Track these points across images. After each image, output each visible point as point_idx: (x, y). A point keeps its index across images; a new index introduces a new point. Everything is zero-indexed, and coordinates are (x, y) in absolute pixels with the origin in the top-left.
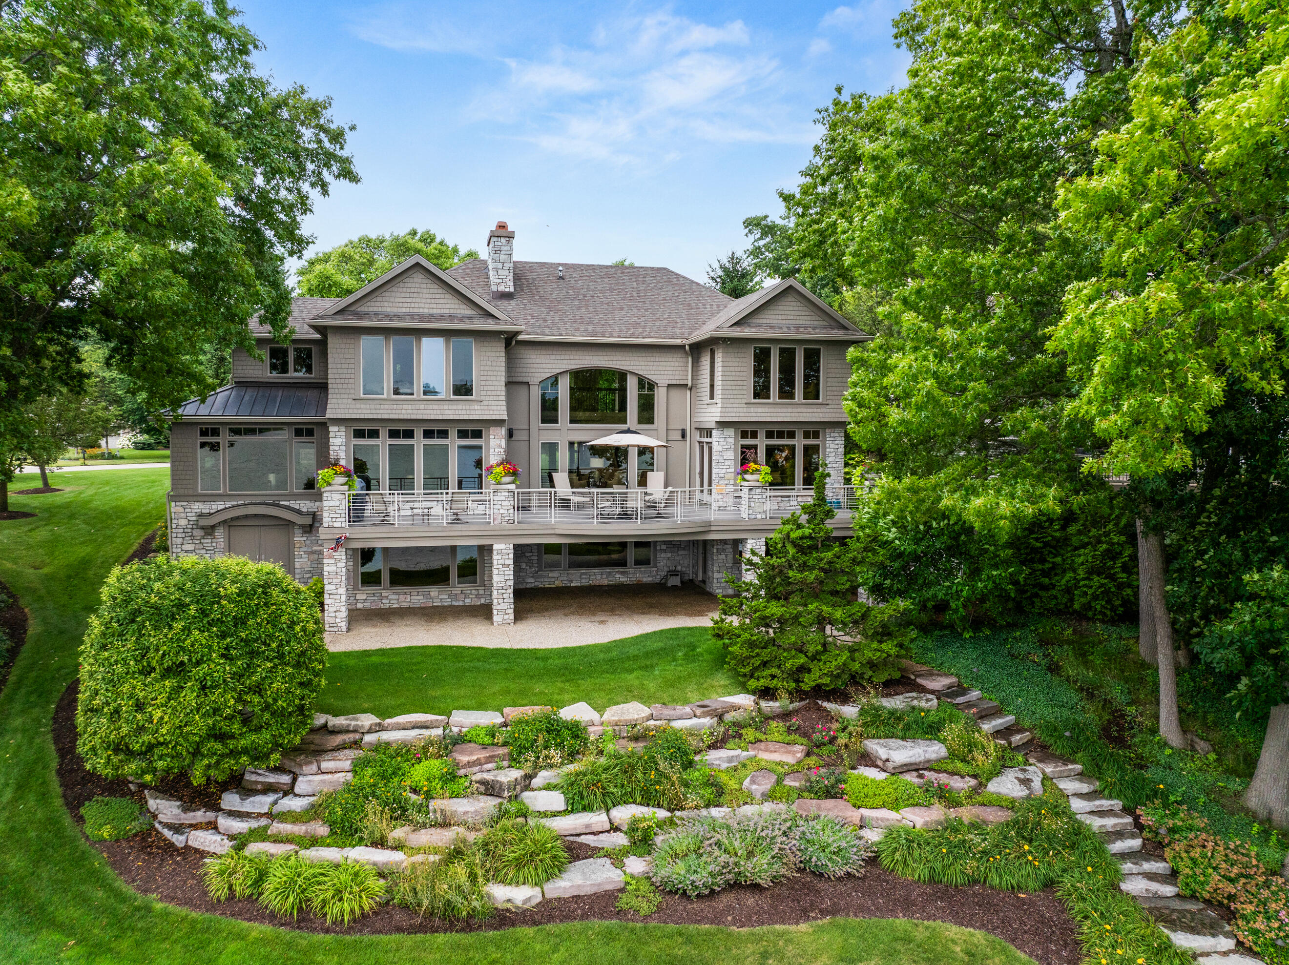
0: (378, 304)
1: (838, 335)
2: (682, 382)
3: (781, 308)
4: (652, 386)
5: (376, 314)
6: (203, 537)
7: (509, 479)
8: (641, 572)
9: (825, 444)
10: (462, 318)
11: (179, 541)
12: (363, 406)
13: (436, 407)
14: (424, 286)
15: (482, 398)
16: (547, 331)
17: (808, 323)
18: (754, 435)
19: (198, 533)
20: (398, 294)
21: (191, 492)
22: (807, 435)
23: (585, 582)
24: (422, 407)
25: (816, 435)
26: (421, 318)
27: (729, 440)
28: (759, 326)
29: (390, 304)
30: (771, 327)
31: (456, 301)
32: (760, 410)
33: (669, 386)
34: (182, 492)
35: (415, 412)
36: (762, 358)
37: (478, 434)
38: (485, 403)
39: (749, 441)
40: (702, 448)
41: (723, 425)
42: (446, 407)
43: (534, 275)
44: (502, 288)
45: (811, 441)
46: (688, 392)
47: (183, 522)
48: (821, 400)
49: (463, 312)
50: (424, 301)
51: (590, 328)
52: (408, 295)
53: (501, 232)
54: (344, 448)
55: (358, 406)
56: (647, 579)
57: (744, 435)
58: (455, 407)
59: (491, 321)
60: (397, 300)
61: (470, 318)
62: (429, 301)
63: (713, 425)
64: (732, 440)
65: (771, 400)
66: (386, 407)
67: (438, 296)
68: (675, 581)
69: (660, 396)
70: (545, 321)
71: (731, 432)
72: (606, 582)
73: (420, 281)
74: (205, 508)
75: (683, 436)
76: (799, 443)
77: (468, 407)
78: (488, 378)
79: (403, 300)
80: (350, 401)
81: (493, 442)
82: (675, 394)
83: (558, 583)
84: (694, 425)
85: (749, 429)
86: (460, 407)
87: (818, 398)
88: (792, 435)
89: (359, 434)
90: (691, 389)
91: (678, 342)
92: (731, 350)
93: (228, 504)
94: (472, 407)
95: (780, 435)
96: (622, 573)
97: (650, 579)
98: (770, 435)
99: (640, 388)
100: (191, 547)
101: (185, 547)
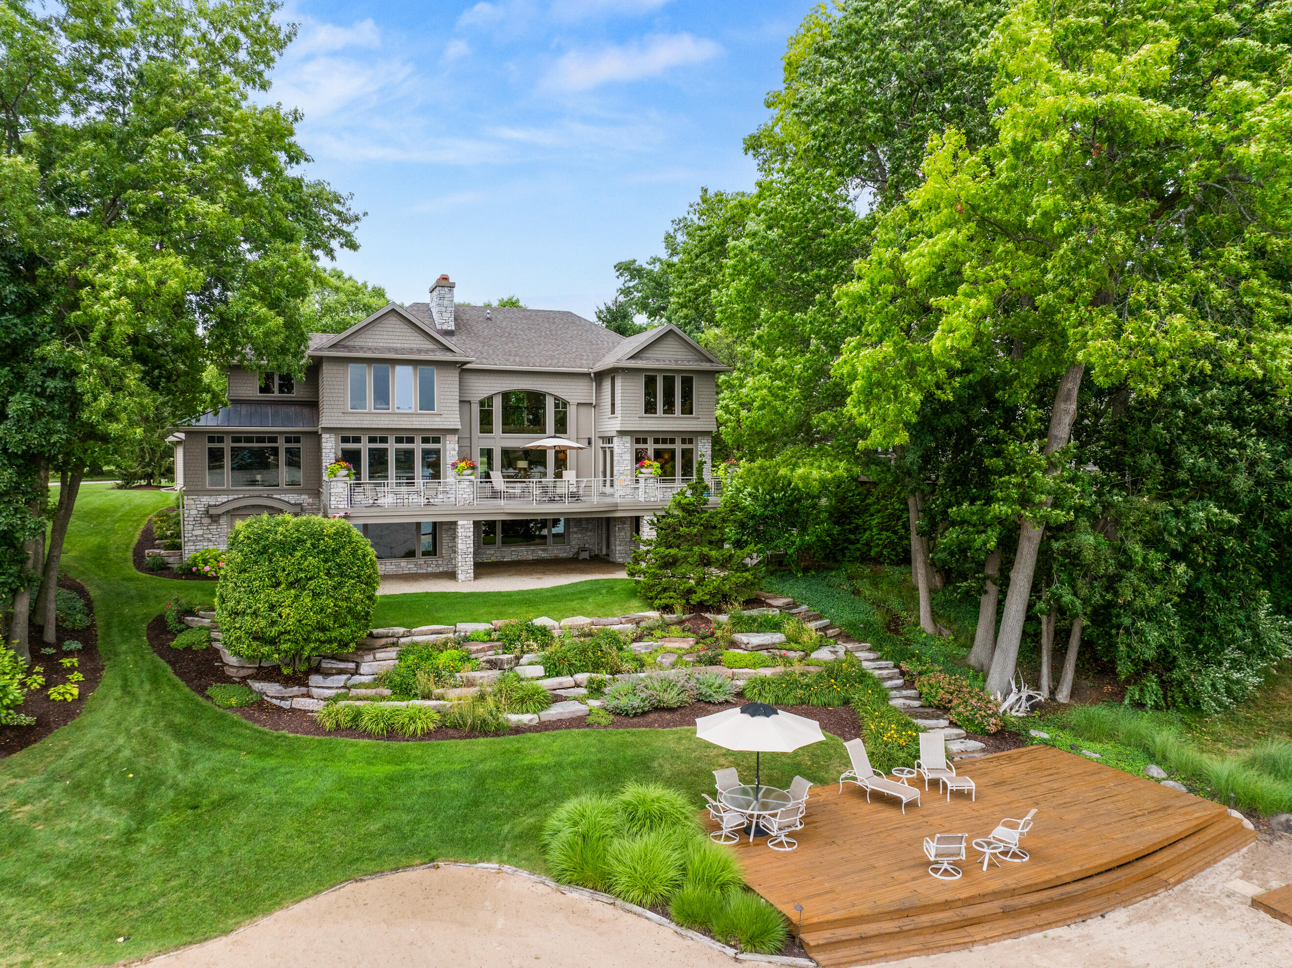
0: (362, 340)
1: (706, 366)
2: (588, 402)
3: (664, 346)
4: (565, 404)
5: (361, 348)
6: (210, 524)
7: (469, 472)
8: (557, 550)
9: (697, 448)
10: (427, 351)
11: (190, 527)
12: (350, 418)
13: (406, 419)
14: (397, 327)
15: (442, 412)
16: (484, 361)
17: (684, 357)
18: (645, 441)
19: (206, 521)
20: (378, 333)
21: (200, 488)
22: (684, 441)
23: (514, 558)
24: (396, 419)
25: (691, 441)
26: (396, 350)
27: (626, 445)
28: (648, 359)
29: (371, 340)
30: (658, 360)
31: (423, 339)
32: (649, 422)
33: (578, 404)
34: (192, 488)
35: (391, 423)
36: (650, 382)
37: (437, 440)
38: (444, 416)
39: (641, 446)
40: (605, 452)
41: (622, 433)
42: (414, 419)
43: (467, 317)
44: (445, 327)
45: (687, 446)
46: (593, 409)
47: (194, 512)
48: (694, 415)
49: (427, 347)
50: (397, 338)
51: (517, 359)
52: (385, 334)
53: (444, 283)
54: (333, 451)
55: (346, 418)
56: (563, 555)
57: (638, 441)
58: (419, 419)
59: (449, 354)
60: (377, 337)
61: (433, 351)
62: (400, 338)
63: (614, 434)
64: (629, 445)
65: (658, 415)
66: (366, 419)
67: (408, 335)
68: (584, 555)
69: (572, 412)
70: (482, 353)
71: (628, 439)
72: (531, 558)
73: (394, 323)
74: (212, 501)
75: (589, 443)
76: (678, 447)
77: (430, 419)
78: (446, 397)
79: (382, 337)
80: (339, 414)
81: (449, 446)
82: (583, 410)
83: (493, 559)
84: (598, 435)
85: (641, 436)
86: (424, 419)
87: (691, 413)
88: (672, 441)
89: (345, 440)
90: (594, 407)
91: (585, 370)
92: (628, 377)
93: (231, 497)
94: (434, 419)
95: (664, 441)
96: (543, 550)
97: (566, 554)
98: (656, 441)
99: (557, 406)
100: (200, 532)
101: (195, 533)
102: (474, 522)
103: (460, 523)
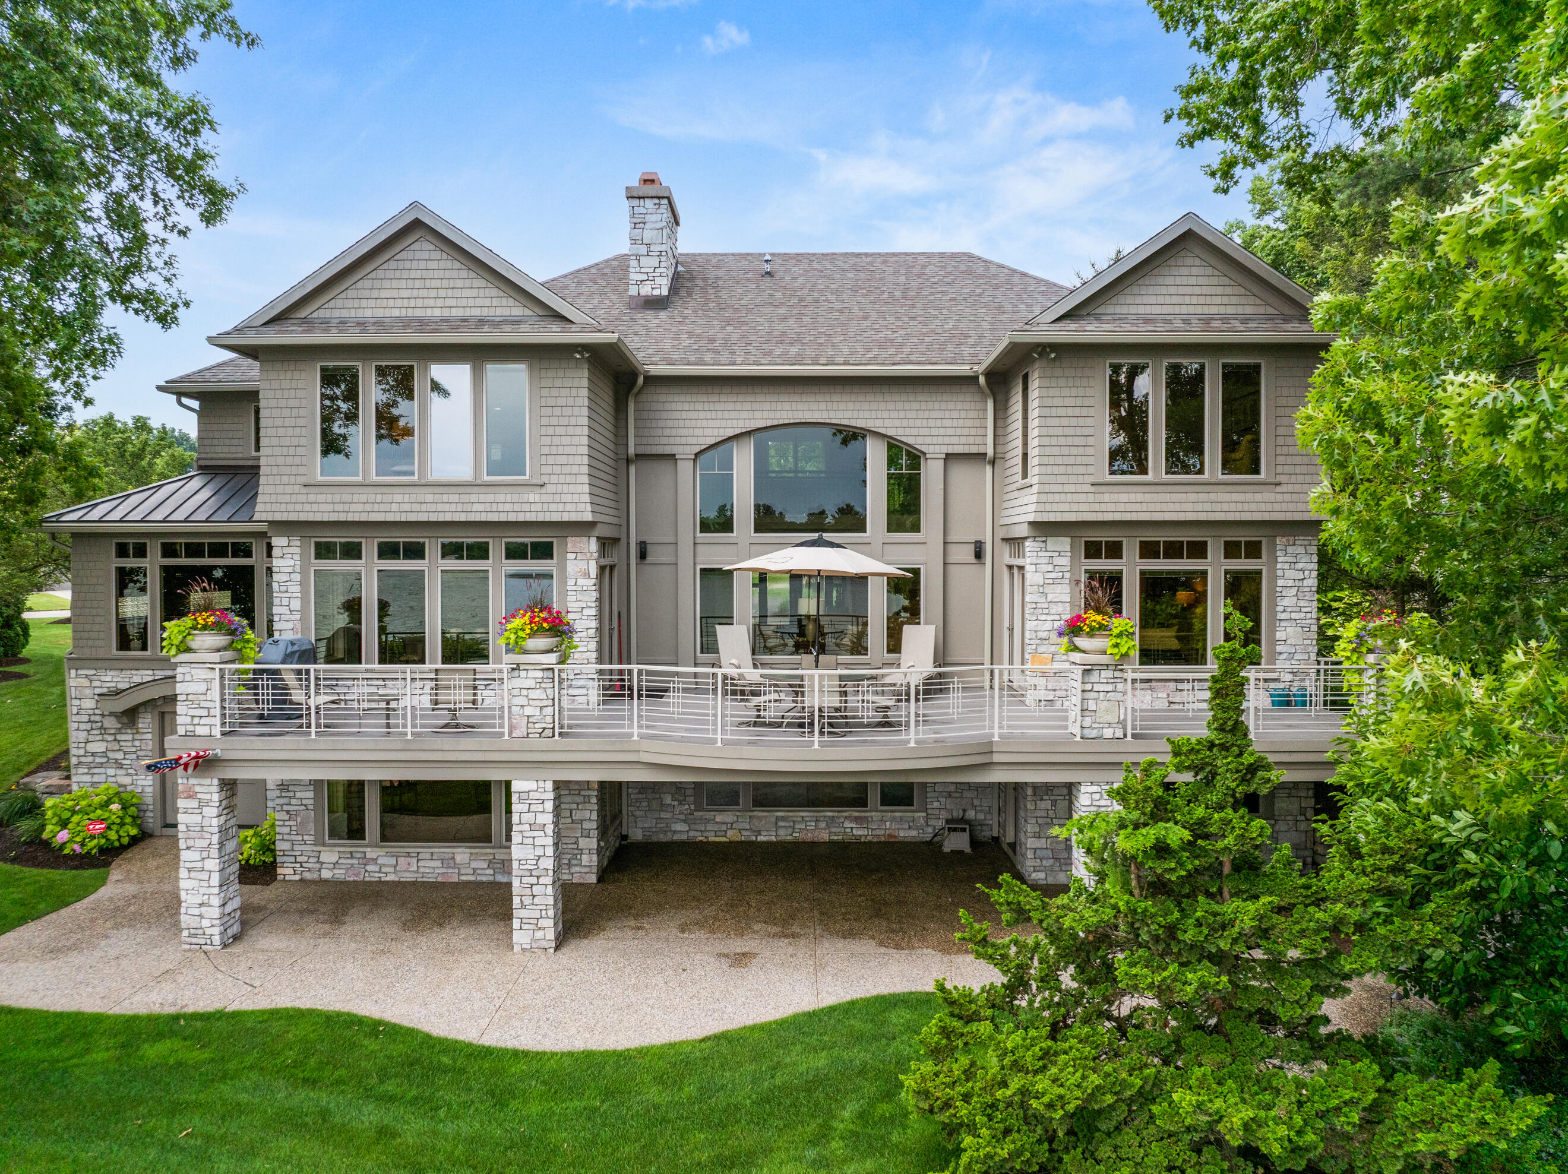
0: (349, 303)
1: (1294, 332)
2: (974, 450)
3: (1170, 280)
4: (915, 458)
8: (893, 820)
9: (1273, 571)
10: (498, 322)
12: (321, 498)
13: (454, 498)
14: (433, 265)
15: (545, 479)
17: (1231, 310)
18: (1115, 550)
20: (386, 284)
21: (99, 653)
22: (1232, 550)
24: (429, 498)
25: (1254, 550)
27: (1058, 561)
28: (1122, 316)
29: (372, 303)
30: (1147, 321)
31: (494, 292)
32: (1124, 497)
33: (949, 457)
34: (87, 653)
35: (416, 508)
36: (1125, 384)
37: (544, 551)
38: (550, 488)
39: (1104, 564)
40: (1012, 575)
41: (1044, 529)
42: (474, 498)
44: (646, 290)
45: (1242, 564)
46: (989, 469)
48: (1262, 476)
49: (506, 312)
50: (433, 293)
51: (794, 350)
52: (403, 284)
53: (650, 190)
54: (297, 577)
55: (312, 498)
56: (907, 834)
57: (1093, 550)
58: (490, 498)
59: (555, 327)
60: (384, 294)
61: (517, 321)
62: (442, 293)
63: (1023, 531)
64: (1065, 561)
65: (1150, 477)
66: (363, 498)
67: (459, 283)
68: (959, 842)
69: (931, 474)
71: (1064, 544)
72: (825, 836)
73: (426, 255)
75: (979, 554)
76: (1215, 566)
77: (516, 498)
78: (556, 440)
79: (395, 294)
80: (297, 489)
81: (574, 566)
82: (961, 473)
83: (733, 835)
84: (1001, 533)
85: (1103, 537)
86: (501, 498)
87: (1257, 471)
88: (1198, 550)
89: (324, 551)
90: (993, 463)
91: (964, 369)
92: (1058, 372)
94: (525, 498)
95: (1173, 550)
97: (914, 833)
98: (1149, 550)
99: (892, 461)
100: (99, 747)
101: (93, 747)
102: (558, 786)
103: (516, 786)
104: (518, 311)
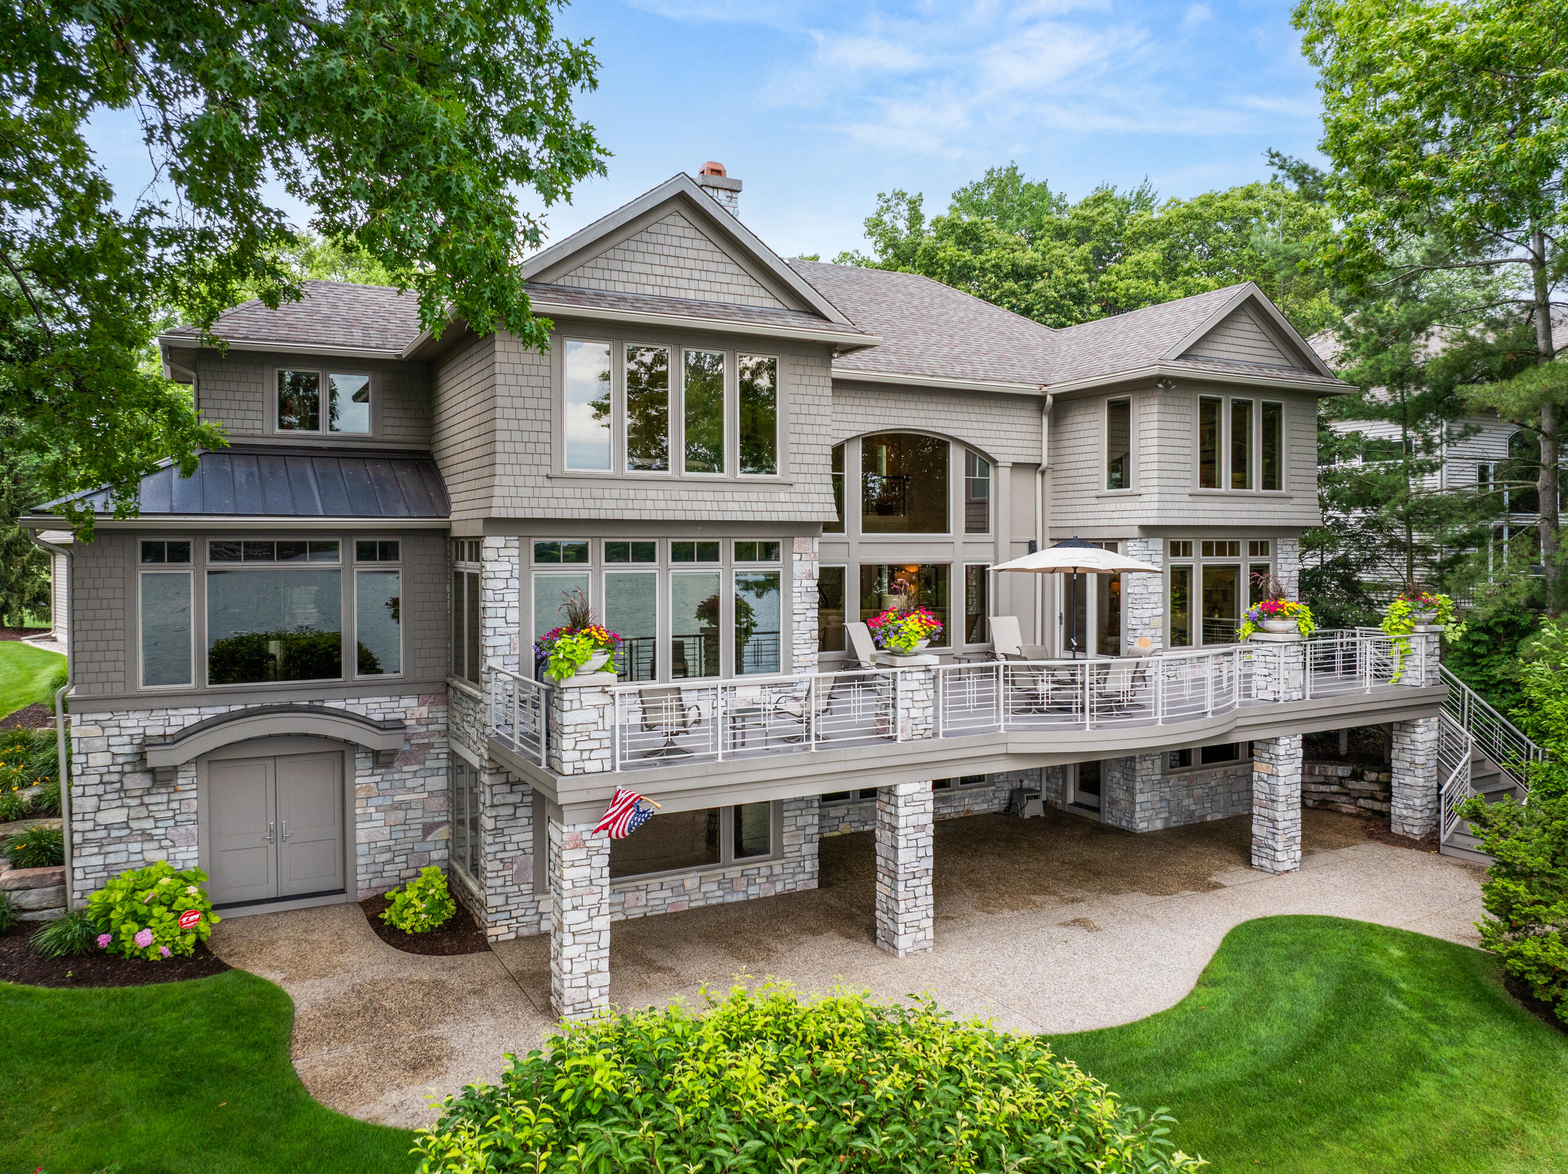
0: (598, 274)
2: (1032, 460)
3: (1233, 333)
4: (987, 465)
6: (148, 792)
8: (970, 796)
9: (1276, 563)
11: (90, 803)
12: (568, 493)
13: (709, 496)
14: (686, 243)
15: (792, 478)
17: (1267, 360)
18: (1188, 549)
20: (639, 257)
21: (118, 690)
22: (1254, 549)
24: (684, 495)
25: (1264, 549)
28: (1209, 360)
29: (623, 276)
31: (747, 280)
32: (1209, 506)
33: (1016, 466)
34: (97, 690)
35: (672, 505)
36: (1208, 417)
37: (769, 551)
38: (799, 488)
39: (1181, 561)
41: (1150, 531)
42: (728, 496)
45: (1259, 560)
46: (1039, 476)
47: (100, 760)
48: (1283, 491)
49: (758, 302)
50: (687, 274)
52: (656, 260)
53: (715, 180)
54: (515, 583)
55: (558, 492)
56: (979, 807)
57: (1175, 549)
58: (744, 496)
59: (815, 323)
60: (636, 268)
62: (696, 275)
63: (1127, 532)
64: (1157, 558)
65: (1223, 490)
66: (615, 493)
67: (713, 267)
68: (1035, 808)
69: (1001, 483)
71: (1157, 544)
73: (679, 231)
74: (155, 724)
76: (1244, 561)
77: (767, 496)
78: (804, 439)
79: (647, 269)
80: (540, 481)
81: (797, 568)
82: (1022, 480)
83: (844, 828)
85: (1181, 539)
86: (754, 496)
87: (1277, 486)
88: (1234, 549)
89: (545, 554)
90: (1043, 473)
91: (1035, 389)
92: (1169, 401)
93: (209, 713)
94: (775, 497)
95: (1221, 549)
96: (942, 800)
97: (985, 806)
98: (1207, 550)
99: (969, 470)
100: (120, 816)
101: (103, 818)
102: (937, 783)
103: (902, 790)
104: (769, 303)
